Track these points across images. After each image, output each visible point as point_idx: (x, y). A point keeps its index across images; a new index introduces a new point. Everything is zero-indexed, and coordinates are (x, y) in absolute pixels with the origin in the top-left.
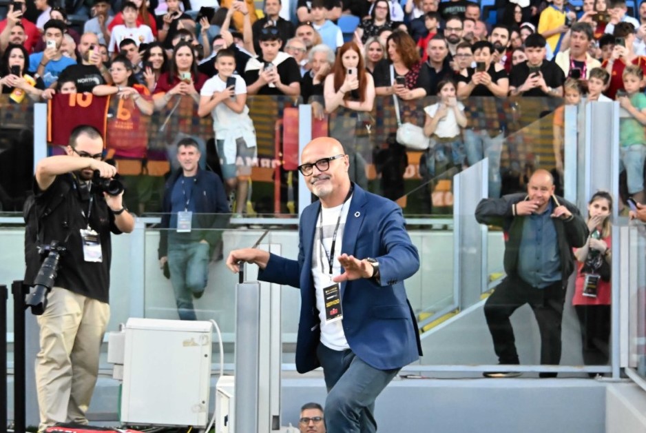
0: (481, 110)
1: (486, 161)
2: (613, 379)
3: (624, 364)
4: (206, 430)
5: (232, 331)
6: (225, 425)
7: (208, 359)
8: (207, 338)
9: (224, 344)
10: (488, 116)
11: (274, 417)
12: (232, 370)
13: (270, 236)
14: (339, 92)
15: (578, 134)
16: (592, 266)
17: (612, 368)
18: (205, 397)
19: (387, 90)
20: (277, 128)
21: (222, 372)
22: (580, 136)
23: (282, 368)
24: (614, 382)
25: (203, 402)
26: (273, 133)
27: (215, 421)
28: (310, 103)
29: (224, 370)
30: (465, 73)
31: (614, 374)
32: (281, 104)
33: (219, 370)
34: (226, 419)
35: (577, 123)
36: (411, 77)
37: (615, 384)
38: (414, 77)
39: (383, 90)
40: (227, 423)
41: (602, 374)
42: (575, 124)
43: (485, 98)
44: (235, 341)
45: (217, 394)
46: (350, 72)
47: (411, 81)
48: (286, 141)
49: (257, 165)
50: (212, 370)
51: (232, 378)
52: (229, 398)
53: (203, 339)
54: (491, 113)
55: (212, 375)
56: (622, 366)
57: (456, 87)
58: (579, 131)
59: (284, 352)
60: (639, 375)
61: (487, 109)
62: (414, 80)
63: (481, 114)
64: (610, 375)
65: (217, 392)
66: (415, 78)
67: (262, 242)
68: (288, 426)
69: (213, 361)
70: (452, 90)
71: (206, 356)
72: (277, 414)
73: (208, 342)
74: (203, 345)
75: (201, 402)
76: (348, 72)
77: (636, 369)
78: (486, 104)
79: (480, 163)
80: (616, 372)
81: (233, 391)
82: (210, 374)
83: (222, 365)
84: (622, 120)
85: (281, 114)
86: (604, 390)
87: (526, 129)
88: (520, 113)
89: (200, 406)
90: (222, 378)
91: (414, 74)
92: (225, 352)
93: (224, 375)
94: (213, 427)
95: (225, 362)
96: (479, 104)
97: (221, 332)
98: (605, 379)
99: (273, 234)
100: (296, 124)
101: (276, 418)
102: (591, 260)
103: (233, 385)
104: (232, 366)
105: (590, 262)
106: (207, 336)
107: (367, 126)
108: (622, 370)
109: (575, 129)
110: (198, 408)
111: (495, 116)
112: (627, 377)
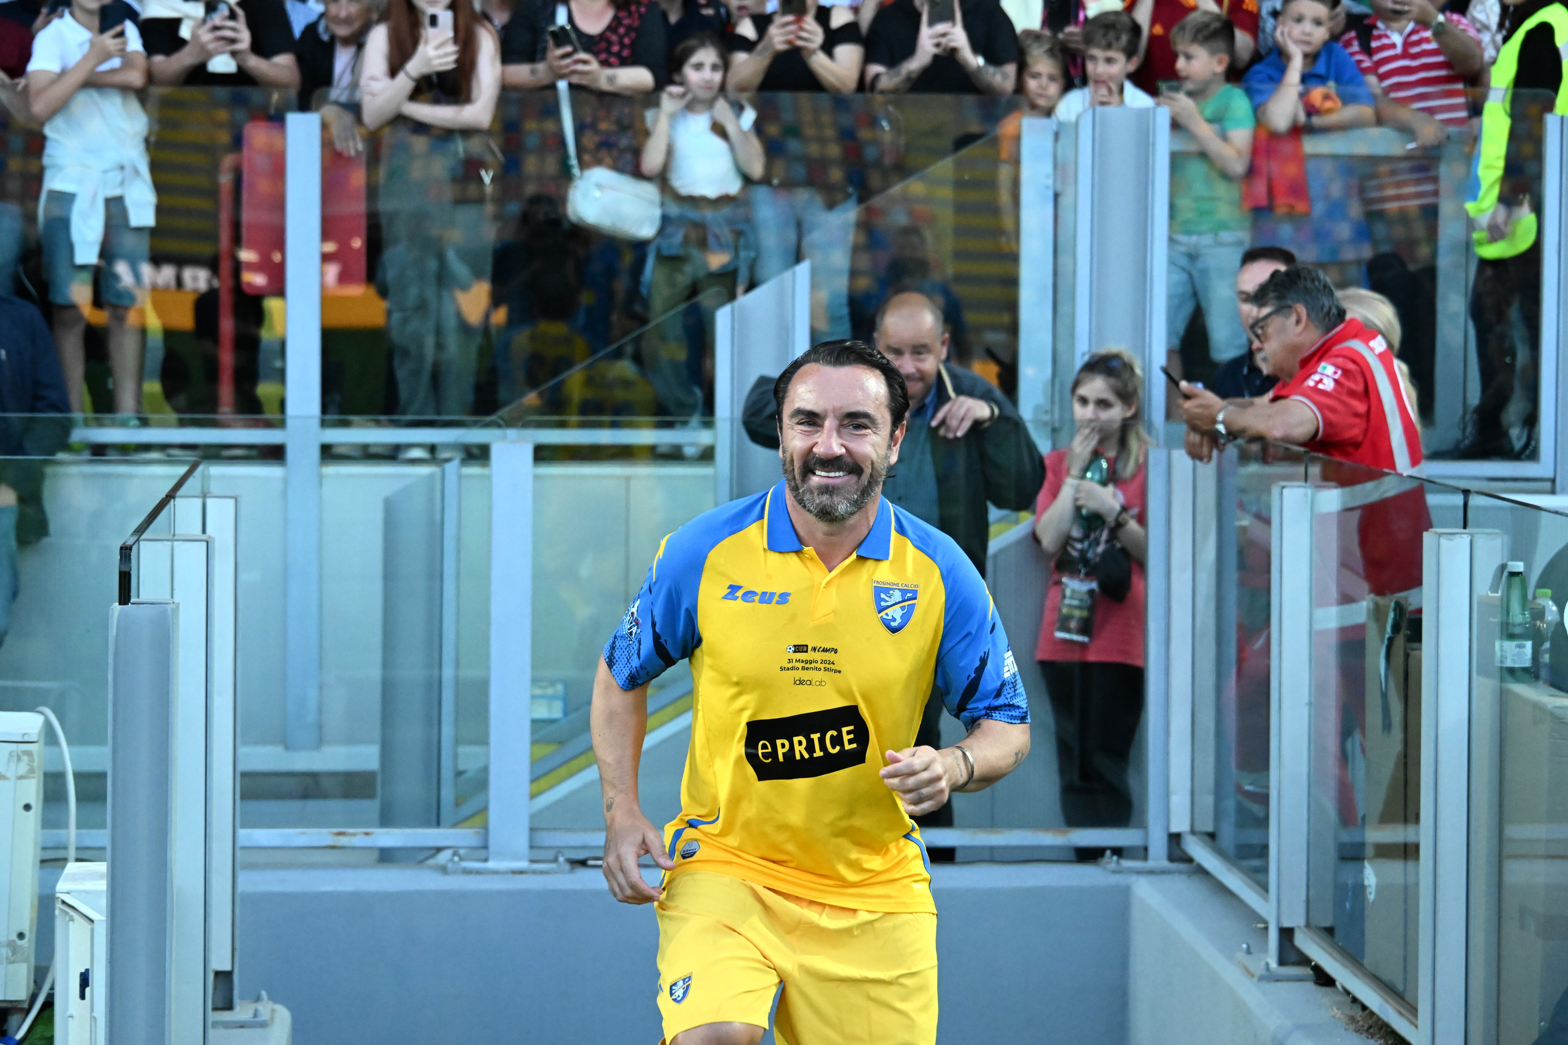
0: (793, 131)
1: (803, 269)
2: (1151, 864)
3: (1180, 824)
4: (28, 1012)
5: (100, 741)
6: (82, 996)
7: (33, 818)
8: (31, 761)
9: (79, 776)
10: (814, 150)
11: (217, 974)
12: (103, 849)
13: (205, 478)
14: (401, 77)
15: (1056, 196)
16: (1083, 558)
17: (1147, 836)
18: (25, 920)
19: (533, 72)
20: (225, 179)
21: (72, 853)
22: (1064, 201)
23: (240, 843)
24: (1151, 872)
25: (21, 936)
26: (213, 192)
27: (52, 988)
28: (317, 109)
29: (78, 849)
30: (746, 29)
31: (1152, 852)
32: (240, 114)
33: (66, 848)
34: (85, 980)
35: (1055, 166)
36: (614, 38)
37: (1154, 878)
38: (621, 38)
39: (521, 73)
40: (88, 990)
41: (1118, 852)
42: (1048, 168)
43: (804, 99)
44: (108, 768)
45: (57, 912)
46: (434, 21)
47: (615, 49)
48: (247, 216)
49: (173, 283)
50: (44, 849)
51: (102, 867)
52: (92, 921)
53: (19, 759)
54: (822, 140)
55: (43, 861)
56: (1174, 829)
57: (725, 65)
58: (1059, 188)
59: (244, 797)
60: (1220, 853)
61: (809, 131)
62: (622, 45)
63: (793, 146)
64: (1143, 852)
65: (59, 905)
66: (627, 41)
67: (182, 491)
68: (258, 999)
69: (47, 823)
70: (714, 67)
71: (27, 807)
72: (227, 967)
73: (31, 771)
74: (21, 778)
75: (14, 937)
76: (427, 21)
77: (1212, 836)
78: (807, 117)
79: (788, 275)
80: (1158, 846)
81: (103, 902)
82: (38, 859)
83: (72, 834)
84: (1176, 161)
85: (237, 142)
86: (1125, 893)
87: (915, 187)
88: (902, 140)
89: (11, 945)
90: (72, 867)
91: (622, 30)
92: (81, 798)
93: (78, 860)
94: (49, 1004)
95: (79, 826)
96: (788, 116)
97: (70, 743)
98: (1126, 863)
99: (216, 470)
100: (278, 170)
101: (224, 978)
102: (1081, 541)
103: (102, 885)
104: (101, 837)
105: (1079, 546)
106: (29, 753)
107: (483, 173)
108: (1175, 839)
109: (1050, 182)
110: (5, 952)
111: (834, 151)
112: (1189, 860)
